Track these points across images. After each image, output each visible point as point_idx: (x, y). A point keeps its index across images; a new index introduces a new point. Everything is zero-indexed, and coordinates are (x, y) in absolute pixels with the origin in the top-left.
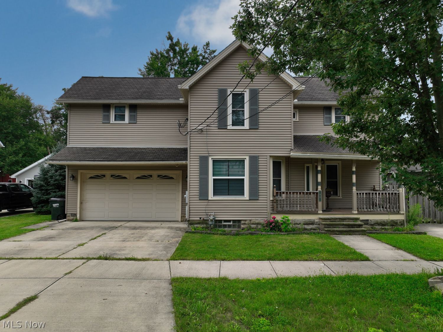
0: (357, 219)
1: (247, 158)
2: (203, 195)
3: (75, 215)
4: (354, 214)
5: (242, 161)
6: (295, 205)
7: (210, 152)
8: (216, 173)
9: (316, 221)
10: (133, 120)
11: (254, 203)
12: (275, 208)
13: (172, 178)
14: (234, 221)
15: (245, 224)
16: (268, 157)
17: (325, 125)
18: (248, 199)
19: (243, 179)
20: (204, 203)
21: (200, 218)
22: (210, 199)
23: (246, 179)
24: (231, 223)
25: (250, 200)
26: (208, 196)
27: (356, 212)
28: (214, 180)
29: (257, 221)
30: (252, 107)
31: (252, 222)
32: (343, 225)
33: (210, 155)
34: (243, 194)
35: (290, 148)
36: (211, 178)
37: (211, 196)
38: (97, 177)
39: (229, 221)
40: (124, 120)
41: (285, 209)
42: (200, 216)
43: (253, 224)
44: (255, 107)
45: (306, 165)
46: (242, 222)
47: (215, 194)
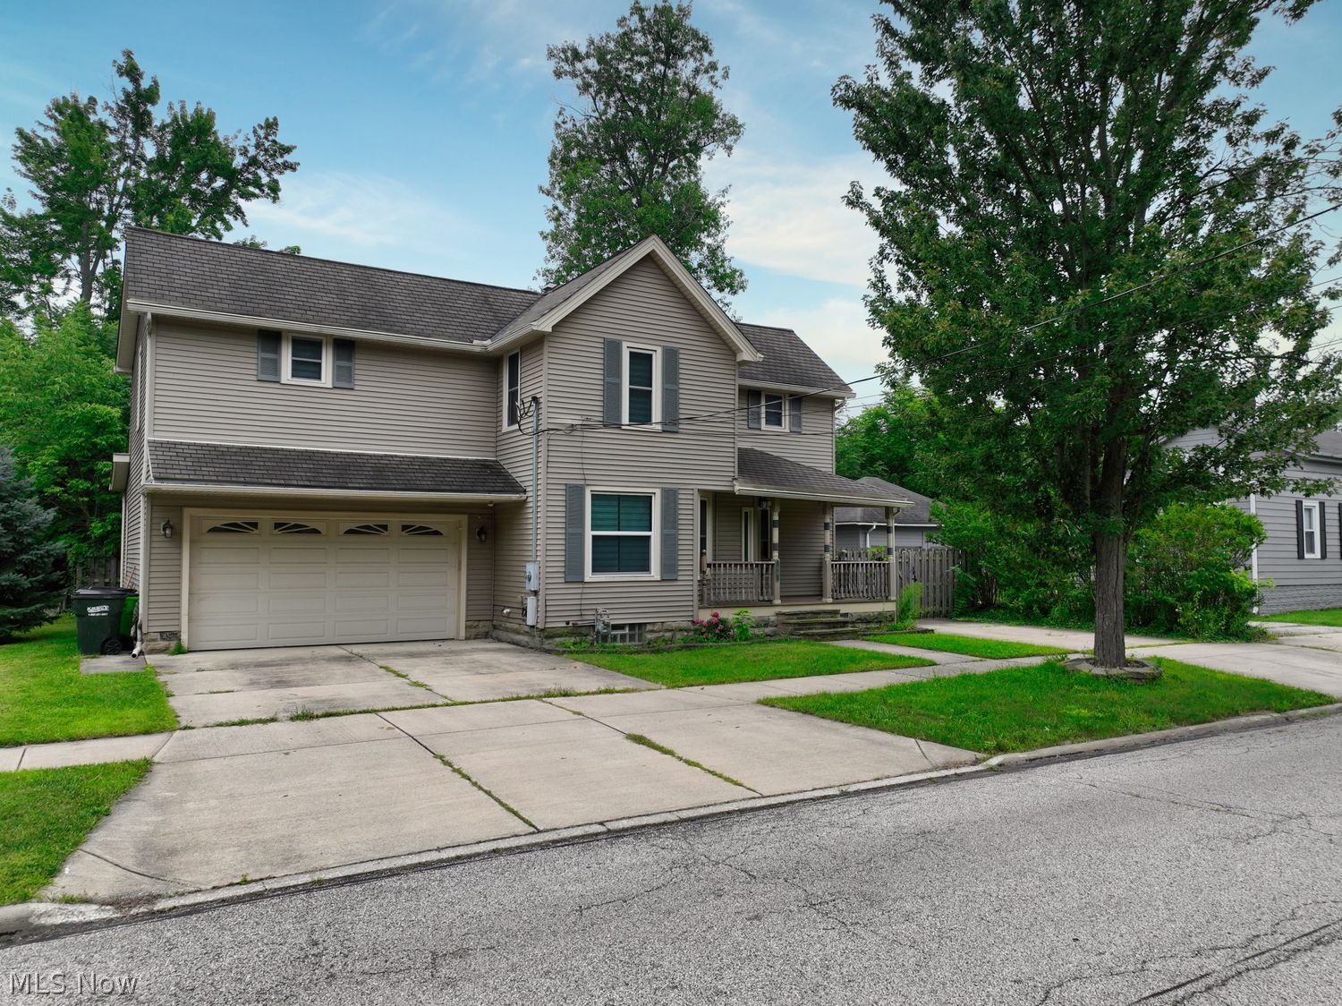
0: (836, 612)
1: (658, 492)
2: (573, 573)
3: (175, 635)
4: (827, 605)
5: (648, 500)
6: (738, 590)
7: (587, 477)
8: (600, 523)
9: (773, 618)
10: (344, 378)
11: (668, 587)
12: (706, 595)
13: (437, 533)
14: (632, 626)
15: (652, 631)
16: (696, 492)
17: (750, 428)
18: (658, 578)
19: (649, 537)
20: (575, 589)
21: (568, 623)
22: (587, 579)
23: (655, 535)
24: (627, 631)
25: (663, 580)
26: (582, 573)
27: (830, 600)
28: (594, 537)
29: (674, 625)
30: (668, 386)
31: (665, 626)
32: (822, 623)
33: (588, 482)
34: (646, 567)
35: (732, 474)
36: (589, 534)
37: (589, 576)
38: (233, 528)
39: (621, 627)
40: (319, 378)
41: (722, 597)
42: (567, 619)
43: (668, 630)
44: (675, 387)
45: (745, 510)
46: (649, 628)
47: (595, 569)
